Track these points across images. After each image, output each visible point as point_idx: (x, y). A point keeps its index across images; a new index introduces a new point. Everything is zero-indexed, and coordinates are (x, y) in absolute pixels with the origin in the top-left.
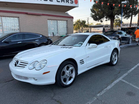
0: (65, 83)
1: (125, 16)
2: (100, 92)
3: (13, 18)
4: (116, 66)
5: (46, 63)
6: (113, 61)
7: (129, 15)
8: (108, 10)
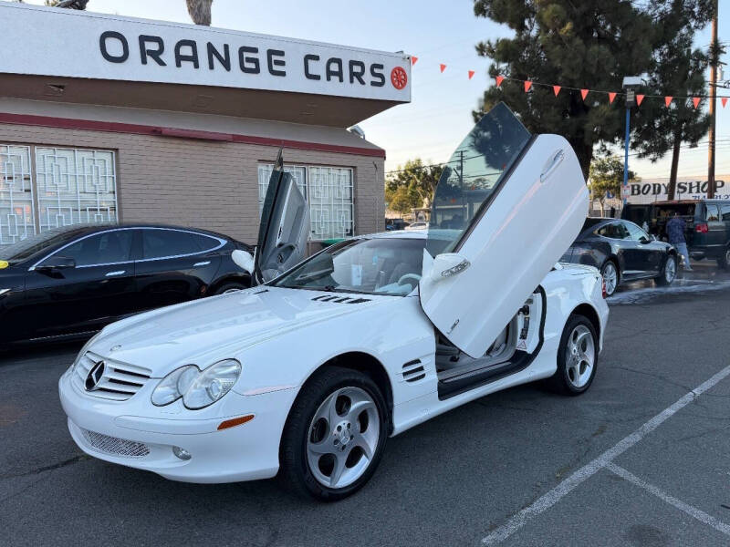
0: (325, 481)
1: (645, 147)
2: (496, 527)
3: (87, 155)
4: (586, 395)
5: (236, 374)
6: (572, 371)
7: (664, 140)
8: (559, 117)
